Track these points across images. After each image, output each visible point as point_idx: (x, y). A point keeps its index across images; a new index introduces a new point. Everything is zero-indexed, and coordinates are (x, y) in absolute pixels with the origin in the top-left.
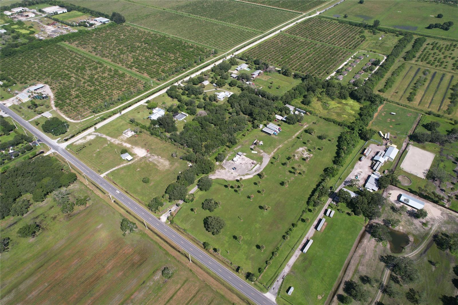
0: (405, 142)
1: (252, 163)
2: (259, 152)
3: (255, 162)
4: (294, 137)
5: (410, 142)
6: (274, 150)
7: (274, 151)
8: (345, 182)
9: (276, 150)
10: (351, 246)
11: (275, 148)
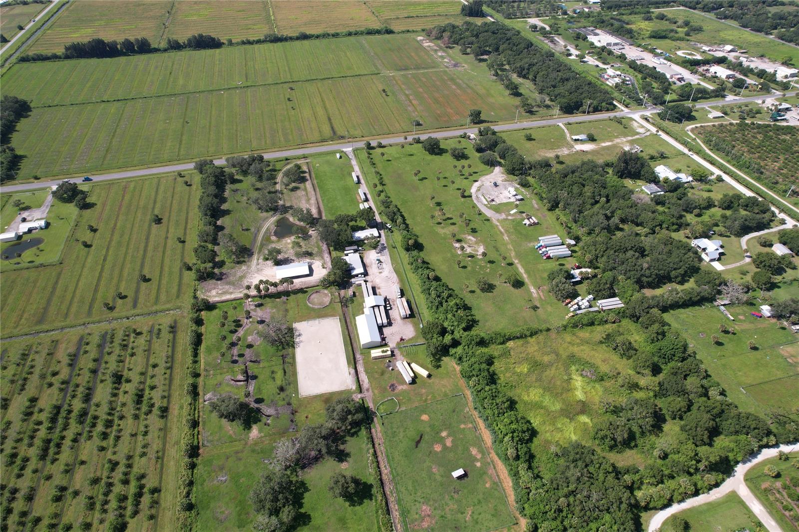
0: (368, 390)
1: (493, 200)
2: (510, 215)
3: (494, 203)
4: (516, 261)
5: (359, 396)
6: (503, 228)
7: (500, 228)
8: (385, 247)
9: (502, 230)
10: (323, 200)
11: (506, 231)
